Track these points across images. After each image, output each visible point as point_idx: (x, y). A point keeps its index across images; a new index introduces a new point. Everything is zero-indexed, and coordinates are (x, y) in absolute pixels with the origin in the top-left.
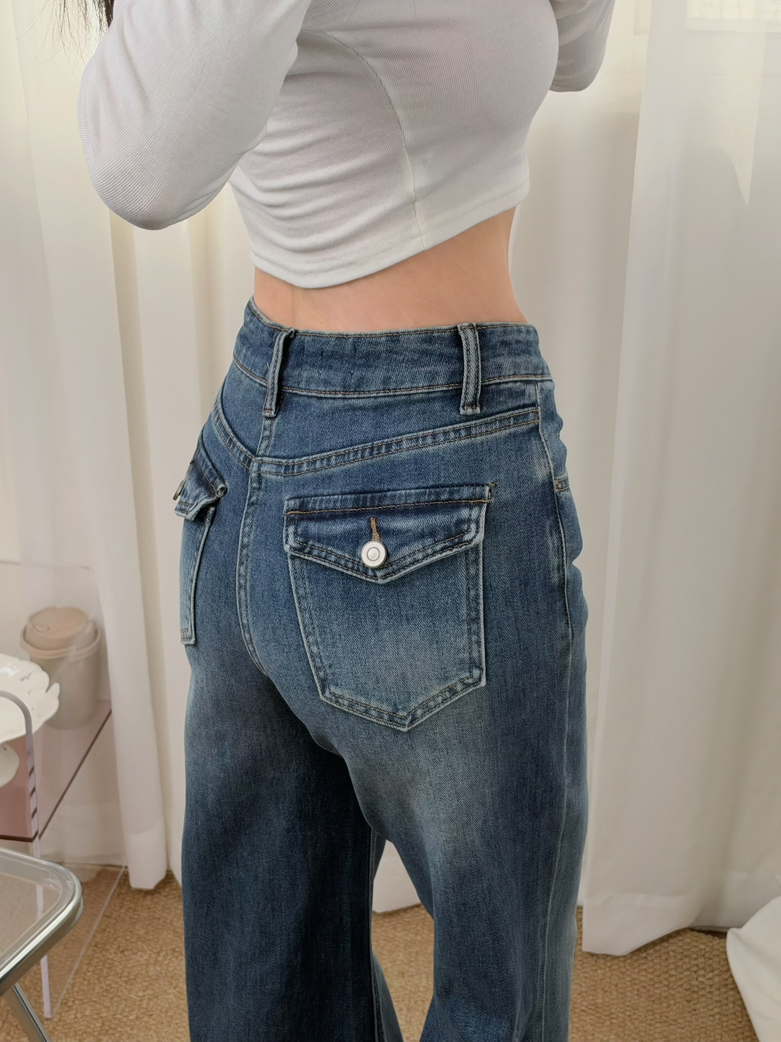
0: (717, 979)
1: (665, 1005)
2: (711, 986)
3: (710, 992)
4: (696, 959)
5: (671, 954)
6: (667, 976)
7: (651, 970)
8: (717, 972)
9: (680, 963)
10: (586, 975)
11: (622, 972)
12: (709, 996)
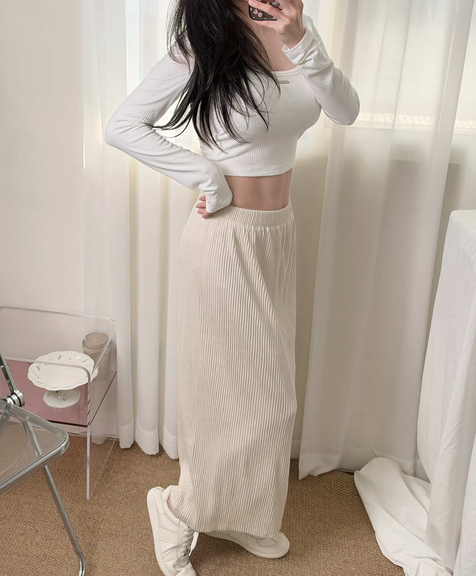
0: (350, 491)
1: (330, 501)
2: (348, 494)
3: (347, 496)
4: (342, 483)
5: (332, 480)
6: (330, 489)
7: (324, 486)
8: (350, 488)
9: (335, 484)
10: (299, 488)
11: (312, 487)
12: (347, 497)
